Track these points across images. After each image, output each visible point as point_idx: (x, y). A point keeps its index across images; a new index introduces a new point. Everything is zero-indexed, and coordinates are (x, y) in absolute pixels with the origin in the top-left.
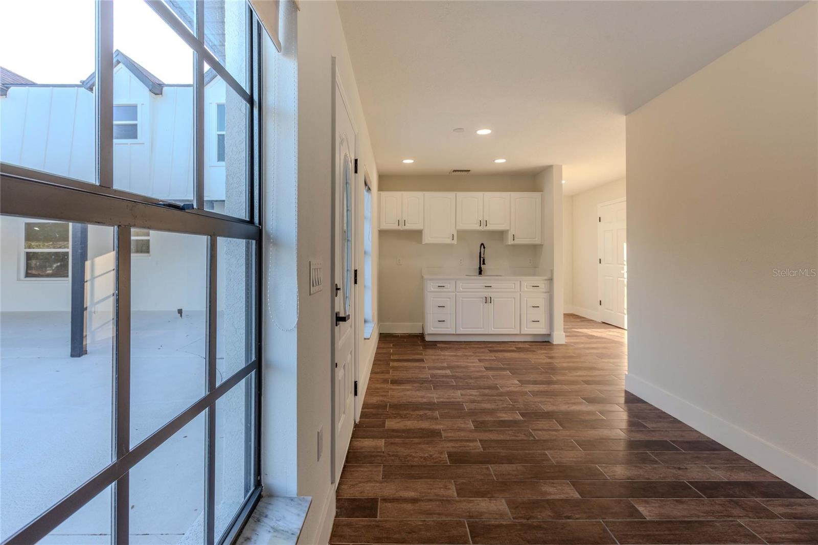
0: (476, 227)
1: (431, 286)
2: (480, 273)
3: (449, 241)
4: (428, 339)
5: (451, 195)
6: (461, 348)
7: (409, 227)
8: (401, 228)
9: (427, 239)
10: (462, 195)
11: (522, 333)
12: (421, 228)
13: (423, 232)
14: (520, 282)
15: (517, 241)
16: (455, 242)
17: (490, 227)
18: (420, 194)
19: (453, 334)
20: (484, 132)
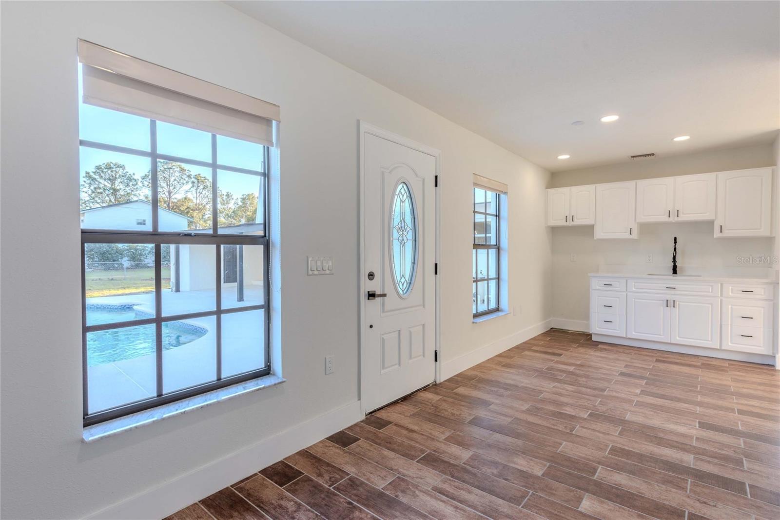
0: (665, 218)
1: (596, 284)
2: (675, 271)
3: (627, 236)
4: (594, 338)
5: (631, 184)
6: (624, 353)
7: (577, 222)
8: (570, 223)
9: (599, 234)
10: (643, 184)
11: (723, 348)
12: (591, 222)
13: (595, 227)
14: (722, 285)
15: (727, 233)
16: (635, 235)
17: (683, 218)
18: (590, 188)
19: (624, 338)
20: (610, 119)
